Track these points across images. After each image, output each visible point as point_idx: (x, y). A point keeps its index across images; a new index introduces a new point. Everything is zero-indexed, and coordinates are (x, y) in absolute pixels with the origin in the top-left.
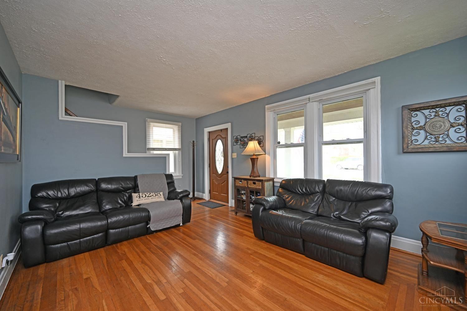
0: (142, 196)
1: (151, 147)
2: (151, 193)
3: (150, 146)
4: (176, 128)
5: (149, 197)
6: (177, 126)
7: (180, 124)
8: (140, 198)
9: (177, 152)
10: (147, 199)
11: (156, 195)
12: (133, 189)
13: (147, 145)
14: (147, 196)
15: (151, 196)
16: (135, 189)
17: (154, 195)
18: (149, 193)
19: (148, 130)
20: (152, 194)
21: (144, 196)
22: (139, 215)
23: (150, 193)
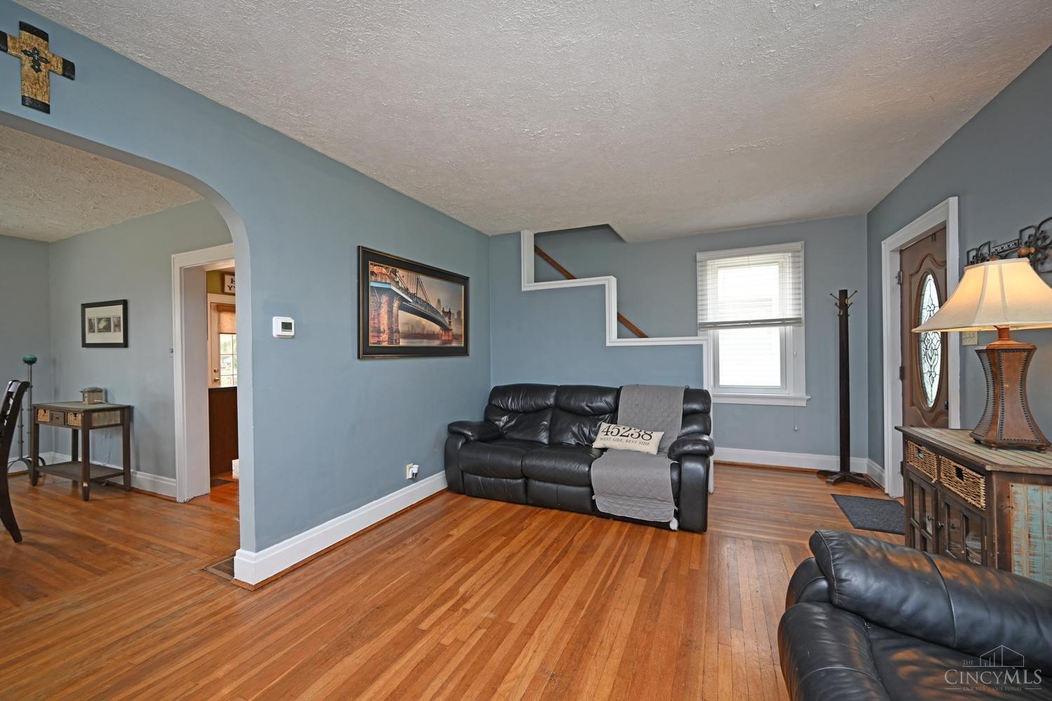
0: (612, 432)
1: (708, 321)
2: (633, 429)
3: (707, 319)
4: (787, 258)
5: (622, 437)
6: (790, 254)
7: (798, 245)
8: (607, 434)
9: (789, 328)
10: (618, 440)
11: (639, 437)
12: (610, 413)
13: (699, 317)
14: (620, 434)
15: (627, 436)
16: (612, 415)
17: (636, 435)
18: (627, 429)
19: (701, 281)
20: (632, 431)
21: (615, 431)
22: (568, 466)
23: (631, 429)
